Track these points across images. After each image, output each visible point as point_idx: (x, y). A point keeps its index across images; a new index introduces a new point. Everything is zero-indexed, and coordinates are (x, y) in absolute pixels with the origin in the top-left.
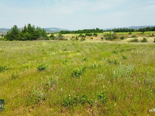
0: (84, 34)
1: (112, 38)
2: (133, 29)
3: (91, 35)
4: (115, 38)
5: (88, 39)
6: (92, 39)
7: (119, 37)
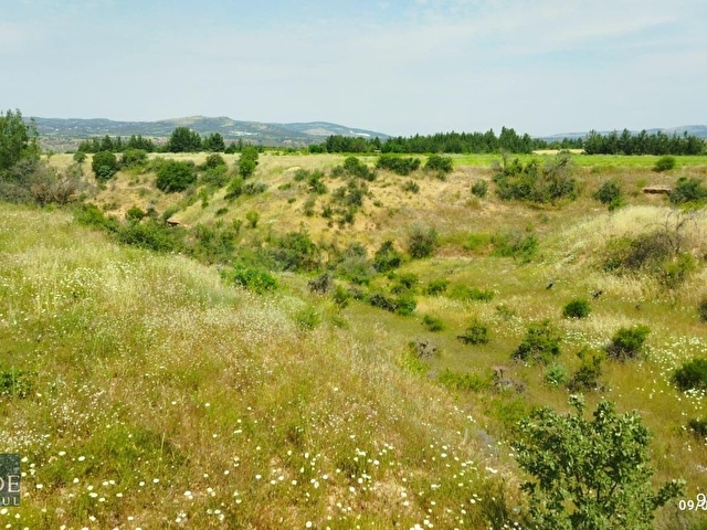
0: (369, 161)
1: (539, 190)
2: (692, 140)
3: (415, 166)
4: (560, 194)
5: (388, 189)
6: (410, 193)
7: (588, 187)
